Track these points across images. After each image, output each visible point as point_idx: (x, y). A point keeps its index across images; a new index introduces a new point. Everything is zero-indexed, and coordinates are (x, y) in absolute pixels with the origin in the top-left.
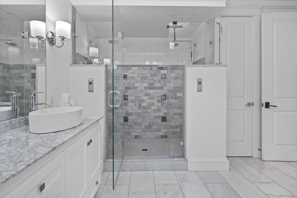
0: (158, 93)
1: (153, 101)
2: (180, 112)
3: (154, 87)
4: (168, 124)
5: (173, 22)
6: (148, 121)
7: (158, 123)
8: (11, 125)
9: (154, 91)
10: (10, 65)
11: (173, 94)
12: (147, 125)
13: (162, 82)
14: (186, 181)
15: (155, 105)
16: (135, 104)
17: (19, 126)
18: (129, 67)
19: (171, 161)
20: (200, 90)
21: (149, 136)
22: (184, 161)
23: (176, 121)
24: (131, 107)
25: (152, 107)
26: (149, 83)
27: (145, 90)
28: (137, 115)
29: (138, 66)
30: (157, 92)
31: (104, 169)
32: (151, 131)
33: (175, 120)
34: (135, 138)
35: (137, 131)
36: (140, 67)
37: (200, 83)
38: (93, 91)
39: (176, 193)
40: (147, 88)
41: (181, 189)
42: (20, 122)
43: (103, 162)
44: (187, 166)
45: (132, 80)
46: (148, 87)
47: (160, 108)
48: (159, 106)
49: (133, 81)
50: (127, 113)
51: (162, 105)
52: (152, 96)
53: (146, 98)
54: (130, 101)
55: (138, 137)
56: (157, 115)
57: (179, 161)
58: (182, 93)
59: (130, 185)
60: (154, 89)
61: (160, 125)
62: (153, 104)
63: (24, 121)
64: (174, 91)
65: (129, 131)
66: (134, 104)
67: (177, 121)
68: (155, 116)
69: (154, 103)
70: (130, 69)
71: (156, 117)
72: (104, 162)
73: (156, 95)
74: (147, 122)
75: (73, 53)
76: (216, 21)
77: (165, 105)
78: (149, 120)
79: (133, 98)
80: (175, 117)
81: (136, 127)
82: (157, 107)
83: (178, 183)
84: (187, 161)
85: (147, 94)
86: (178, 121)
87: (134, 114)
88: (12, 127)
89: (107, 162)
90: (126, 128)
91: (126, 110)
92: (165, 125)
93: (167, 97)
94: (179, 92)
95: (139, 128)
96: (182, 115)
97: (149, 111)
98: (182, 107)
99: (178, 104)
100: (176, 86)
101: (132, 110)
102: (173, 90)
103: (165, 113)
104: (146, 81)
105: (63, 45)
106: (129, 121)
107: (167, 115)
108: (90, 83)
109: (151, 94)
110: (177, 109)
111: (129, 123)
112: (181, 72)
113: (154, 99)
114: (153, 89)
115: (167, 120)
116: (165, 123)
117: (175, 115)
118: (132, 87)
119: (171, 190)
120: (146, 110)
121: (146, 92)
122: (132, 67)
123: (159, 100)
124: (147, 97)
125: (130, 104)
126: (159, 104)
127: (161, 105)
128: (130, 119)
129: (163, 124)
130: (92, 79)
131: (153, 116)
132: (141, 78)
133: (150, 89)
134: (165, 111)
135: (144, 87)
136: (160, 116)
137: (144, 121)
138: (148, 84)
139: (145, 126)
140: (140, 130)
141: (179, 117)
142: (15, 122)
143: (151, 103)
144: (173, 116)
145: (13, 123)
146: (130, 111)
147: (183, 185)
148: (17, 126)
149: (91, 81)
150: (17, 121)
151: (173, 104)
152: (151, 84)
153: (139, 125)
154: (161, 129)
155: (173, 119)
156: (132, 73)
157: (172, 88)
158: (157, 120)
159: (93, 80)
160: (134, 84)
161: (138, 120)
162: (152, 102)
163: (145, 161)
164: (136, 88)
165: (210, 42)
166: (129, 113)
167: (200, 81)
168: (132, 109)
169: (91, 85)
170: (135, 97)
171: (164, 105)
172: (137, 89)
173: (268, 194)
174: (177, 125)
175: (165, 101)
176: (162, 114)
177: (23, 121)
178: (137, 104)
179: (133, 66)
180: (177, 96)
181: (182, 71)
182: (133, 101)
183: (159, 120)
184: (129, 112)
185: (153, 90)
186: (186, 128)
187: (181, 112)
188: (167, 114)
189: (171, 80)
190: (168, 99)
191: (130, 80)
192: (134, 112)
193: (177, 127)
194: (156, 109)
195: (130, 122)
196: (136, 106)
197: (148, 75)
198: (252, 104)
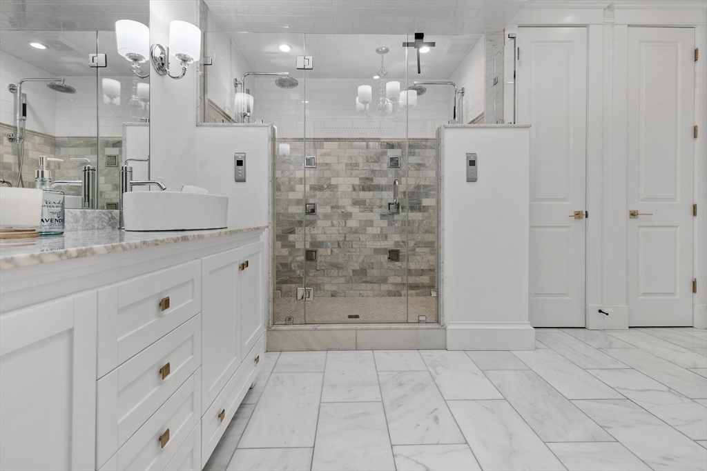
0: (382, 199)
1: (370, 216)
2: (428, 240)
3: (374, 186)
4: (403, 267)
5: (416, 34)
6: (360, 261)
7: (381, 263)
8: (84, 220)
9: (374, 195)
10: (58, 137)
11: (415, 201)
12: (358, 268)
13: (390, 176)
14: (443, 366)
15: (374, 225)
16: (332, 222)
17: (100, 227)
18: (318, 142)
19: (411, 329)
20: (472, 179)
21: (361, 292)
22: (438, 329)
23: (420, 261)
24: (323, 228)
25: (369, 230)
26: (362, 176)
27: (354, 193)
28: (337, 246)
29: (339, 140)
30: (380, 197)
31: (268, 345)
32: (366, 282)
33: (418, 257)
34: (332, 296)
35: (336, 281)
36: (341, 143)
37: (472, 163)
38: (244, 181)
39: (422, 384)
40: (357, 188)
41: (433, 379)
42: (102, 218)
43: (265, 330)
44: (446, 341)
45: (326, 170)
46: (359, 185)
47: (385, 232)
48: (382, 226)
49: (327, 173)
50: (314, 242)
51: (390, 224)
52: (368, 205)
53: (355, 210)
54: (321, 217)
55: (339, 295)
56: (378, 247)
57: (429, 329)
58: (433, 198)
59: (324, 372)
60: (373, 190)
61: (386, 267)
62: (370, 223)
63: (109, 218)
64: (416, 194)
65: (319, 282)
66: (329, 223)
67: (422, 259)
68: (375, 249)
69: (372, 221)
70: (322, 147)
71: (377, 251)
72: (267, 331)
73: (378, 203)
74: (357, 261)
75: (203, 99)
76: (507, 33)
77: (396, 225)
78: (361, 258)
79: (328, 210)
80: (418, 250)
81: (334, 272)
82: (379, 229)
83: (426, 369)
84: (445, 329)
85: (357, 201)
86: (424, 260)
87: (329, 244)
88: (87, 224)
89: (274, 330)
90: (311, 275)
91: (311, 235)
92: (398, 268)
93: (400, 207)
94: (427, 196)
95: (340, 275)
96: (434, 247)
97: (363, 238)
98: (434, 229)
99: (425, 222)
100: (421, 184)
101: (325, 236)
102: (413, 193)
103: (396, 242)
104: (355, 172)
105: (184, 74)
106: (319, 259)
107: (402, 247)
108: (240, 163)
109: (365, 201)
110: (423, 233)
111: (318, 264)
112: (432, 153)
113: (372, 211)
114: (370, 190)
115: (400, 257)
116: (397, 263)
117: (419, 247)
118: (325, 186)
119: (413, 380)
120: (356, 235)
121: (355, 197)
122: (325, 143)
123: (384, 215)
124: (358, 207)
125: (320, 223)
126: (384, 223)
127: (388, 225)
128: (320, 256)
129: (392, 267)
130: (243, 155)
131: (371, 249)
132: (346, 166)
133: (363, 189)
134: (397, 238)
135: (351, 187)
136: (385, 249)
137: (352, 259)
138: (360, 179)
139: (354, 271)
140: (342, 280)
141: (427, 250)
142: (92, 215)
143: (367, 221)
144: (414, 250)
145: (90, 216)
146: (321, 238)
147: (437, 373)
148: (96, 226)
149: (240, 158)
150: (95, 215)
151: (413, 223)
152: (367, 178)
153: (341, 268)
154: (389, 278)
155: (414, 255)
156: (326, 154)
157: (412, 188)
158: (379, 257)
159: (245, 157)
160: (330, 179)
161: (338, 258)
162: (368, 219)
163: (356, 330)
164: (334, 188)
165: (495, 80)
166: (319, 242)
167: (472, 158)
168: (325, 233)
169: (240, 167)
170: (332, 207)
171: (394, 224)
172: (336, 190)
173: (618, 387)
174: (422, 268)
175: (396, 217)
176: (389, 244)
177: (107, 218)
178: (335, 222)
179: (326, 140)
180: (423, 204)
181: (434, 150)
182: (326, 217)
183: (384, 258)
184: (318, 240)
185: (372, 192)
186: (443, 259)
187: (431, 239)
188: (401, 243)
189: (409, 171)
190: (403, 211)
191: (320, 170)
192: (329, 240)
193: (422, 272)
194: (376, 233)
195: (321, 261)
196: (333, 228)
197: (360, 160)
198: (584, 213)
